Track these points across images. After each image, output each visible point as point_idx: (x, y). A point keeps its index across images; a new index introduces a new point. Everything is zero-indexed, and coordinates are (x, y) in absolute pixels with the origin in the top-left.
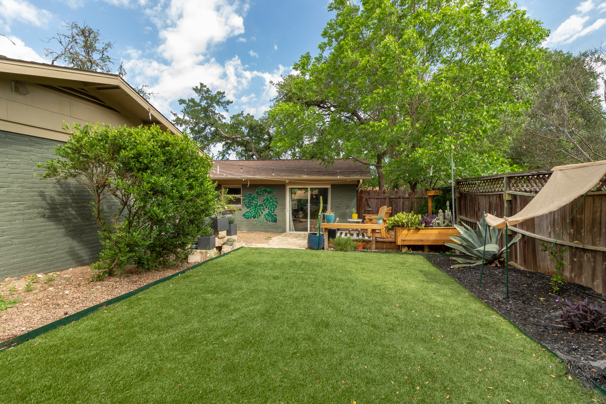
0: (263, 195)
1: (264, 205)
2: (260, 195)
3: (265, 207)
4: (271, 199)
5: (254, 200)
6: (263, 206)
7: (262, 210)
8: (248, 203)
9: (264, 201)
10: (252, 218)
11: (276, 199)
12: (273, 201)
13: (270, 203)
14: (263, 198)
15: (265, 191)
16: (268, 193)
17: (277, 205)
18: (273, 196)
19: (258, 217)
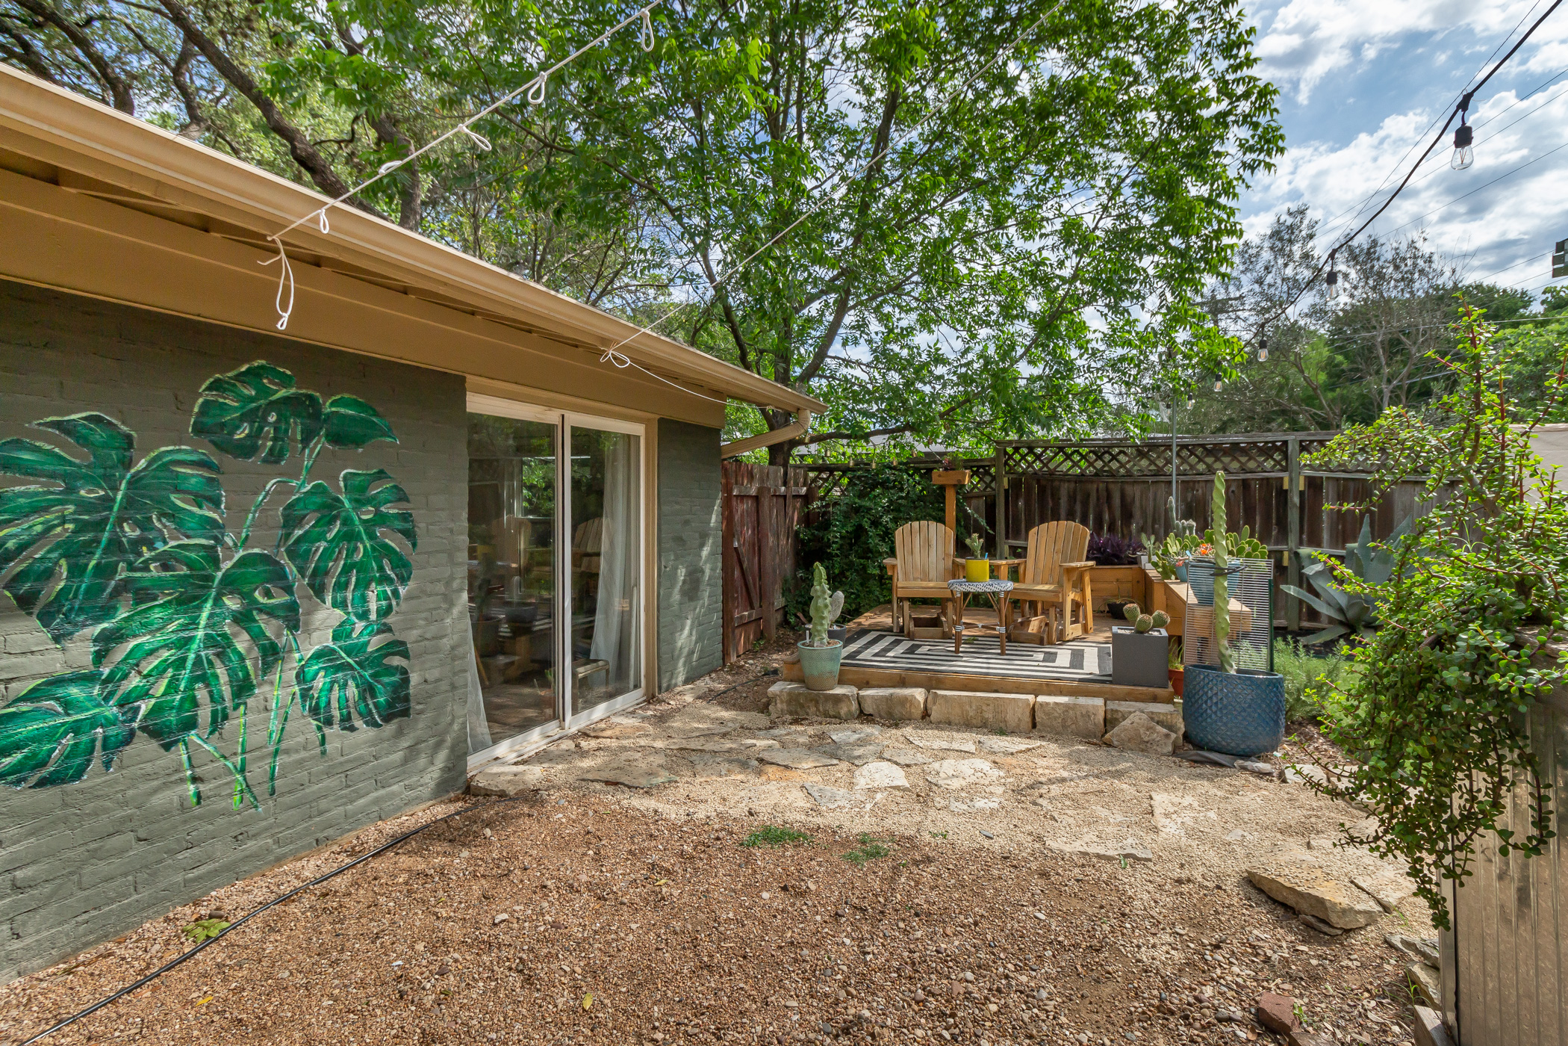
0: (275, 457)
1: (291, 569)
2: (247, 449)
3: (301, 585)
4: (359, 503)
5: (172, 514)
6: (279, 577)
7: (269, 627)
8: (74, 552)
9: (291, 520)
10: (145, 746)
11: (401, 496)
12: (380, 519)
13: (349, 536)
14: (284, 490)
15: (304, 407)
16: (336, 439)
17: (414, 558)
18: (381, 475)
19: (219, 719)
